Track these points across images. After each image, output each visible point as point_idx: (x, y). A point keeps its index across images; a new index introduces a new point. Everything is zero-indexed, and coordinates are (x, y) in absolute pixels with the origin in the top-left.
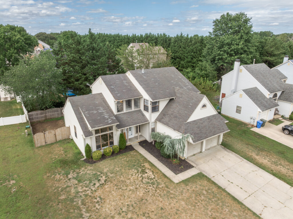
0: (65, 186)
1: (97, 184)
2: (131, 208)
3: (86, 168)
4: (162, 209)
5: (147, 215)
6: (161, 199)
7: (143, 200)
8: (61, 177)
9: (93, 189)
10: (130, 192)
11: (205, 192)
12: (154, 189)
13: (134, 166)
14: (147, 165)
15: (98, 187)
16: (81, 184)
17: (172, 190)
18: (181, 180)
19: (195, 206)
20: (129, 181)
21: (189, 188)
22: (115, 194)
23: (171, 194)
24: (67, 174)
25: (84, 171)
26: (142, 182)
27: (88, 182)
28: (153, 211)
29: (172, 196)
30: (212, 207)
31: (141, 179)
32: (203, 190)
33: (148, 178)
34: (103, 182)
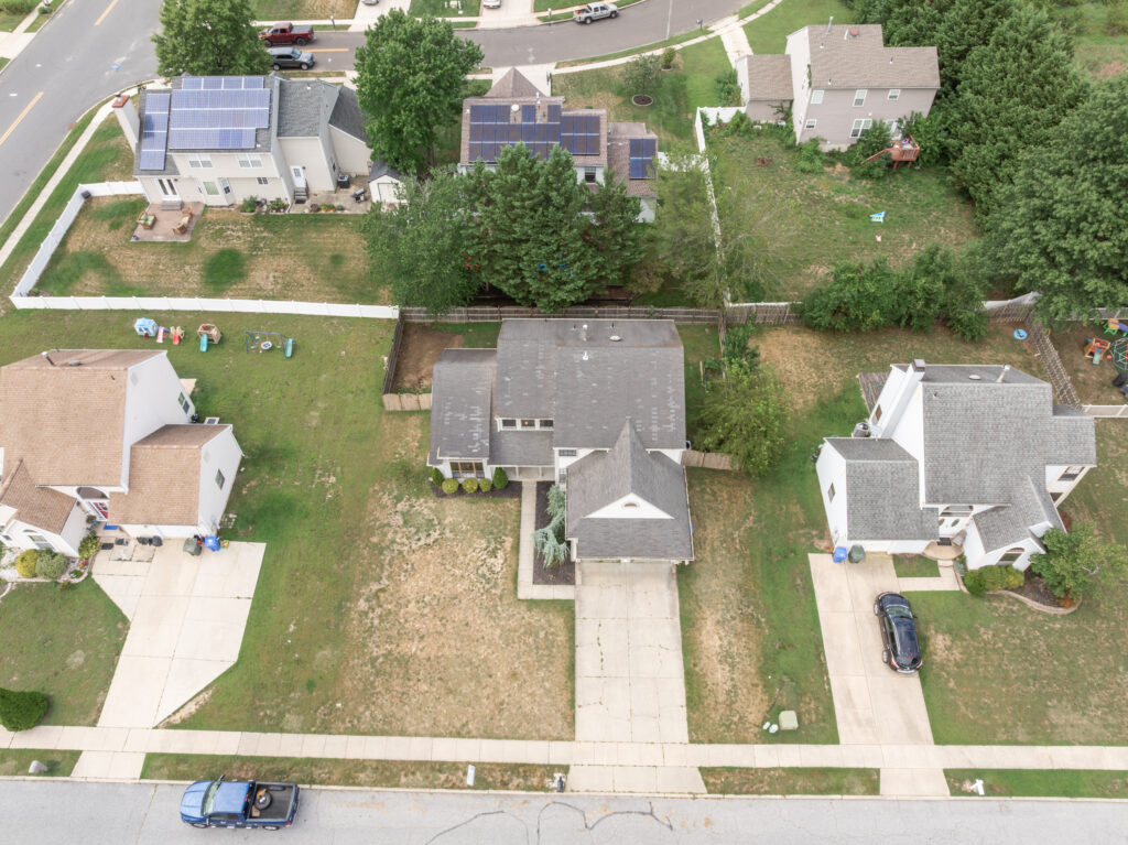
0: (385, 522)
1: (422, 542)
2: (435, 603)
3: (426, 502)
4: (467, 624)
5: (444, 621)
6: (477, 611)
7: (456, 598)
8: (389, 503)
9: (414, 547)
10: (450, 579)
11: (542, 635)
12: (482, 591)
13: (492, 533)
14: (509, 542)
15: (421, 547)
16: (405, 529)
17: (502, 605)
18: (529, 598)
19: (507, 645)
20: (461, 558)
21: (526, 616)
22: (431, 570)
23: (497, 611)
24: (398, 499)
25: (421, 506)
26: (478, 569)
27: (413, 530)
28: (454, 621)
29: (494, 614)
30: (529, 659)
31: (479, 563)
32: (543, 629)
33: (490, 569)
34: (430, 540)
